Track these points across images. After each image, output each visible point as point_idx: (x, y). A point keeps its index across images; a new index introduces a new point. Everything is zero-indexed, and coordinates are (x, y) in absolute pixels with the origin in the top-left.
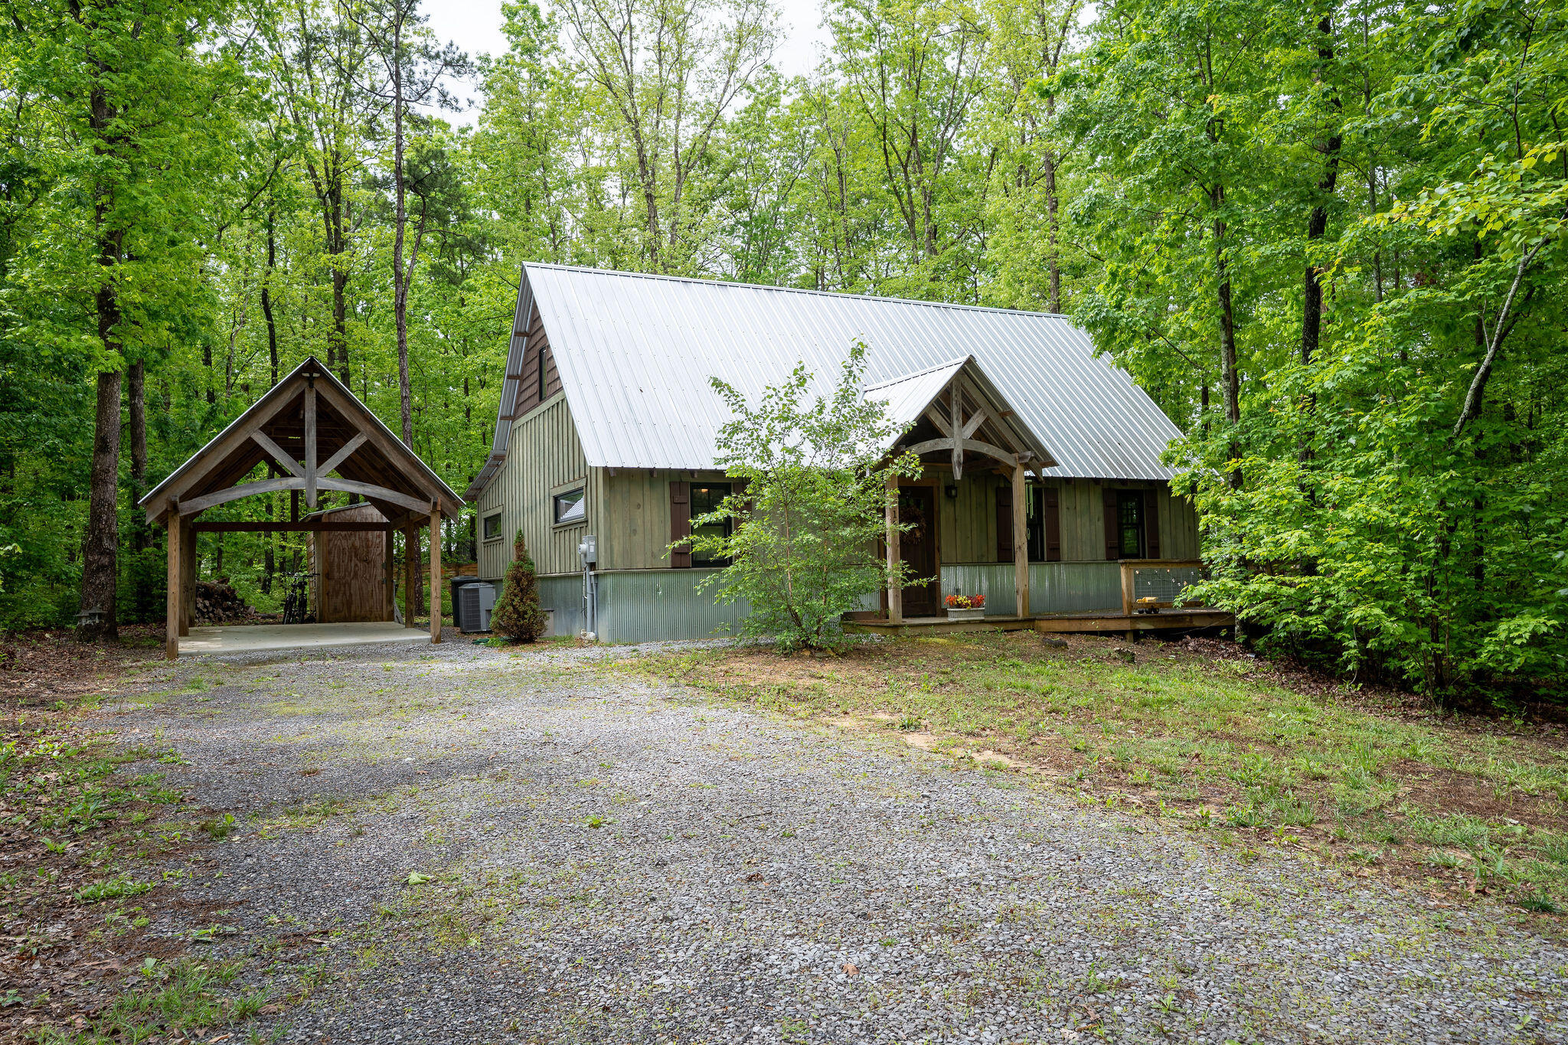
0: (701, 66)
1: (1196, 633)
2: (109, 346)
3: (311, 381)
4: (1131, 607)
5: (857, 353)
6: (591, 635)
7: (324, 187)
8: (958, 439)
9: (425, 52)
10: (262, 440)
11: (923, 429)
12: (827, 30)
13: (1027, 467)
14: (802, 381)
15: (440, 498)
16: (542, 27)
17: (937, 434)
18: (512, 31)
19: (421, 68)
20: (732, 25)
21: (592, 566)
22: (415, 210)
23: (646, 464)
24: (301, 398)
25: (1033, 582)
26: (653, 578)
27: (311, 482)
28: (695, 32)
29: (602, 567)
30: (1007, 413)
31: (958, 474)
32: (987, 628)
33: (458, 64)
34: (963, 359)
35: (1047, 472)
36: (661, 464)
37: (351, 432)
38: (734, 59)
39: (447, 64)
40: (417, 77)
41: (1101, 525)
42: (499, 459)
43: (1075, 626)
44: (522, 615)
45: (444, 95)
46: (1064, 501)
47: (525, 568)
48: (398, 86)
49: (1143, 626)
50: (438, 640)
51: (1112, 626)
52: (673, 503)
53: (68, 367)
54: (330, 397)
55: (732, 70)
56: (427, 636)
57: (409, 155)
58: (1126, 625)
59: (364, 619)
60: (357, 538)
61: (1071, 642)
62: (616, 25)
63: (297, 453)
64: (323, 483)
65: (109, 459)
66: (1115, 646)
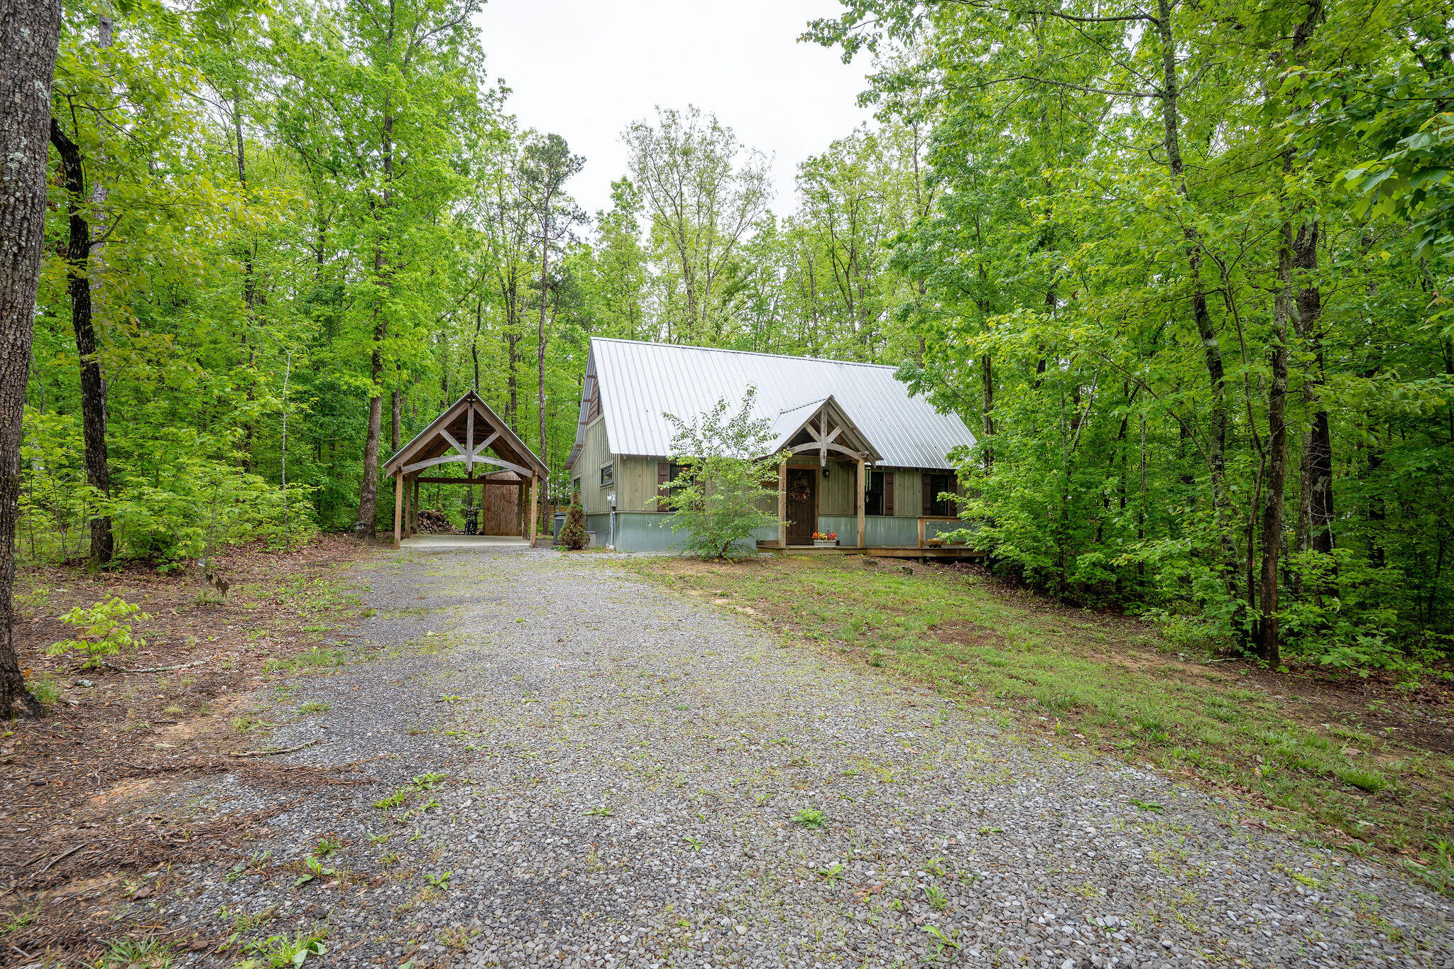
0: (725, 214)
1: (961, 560)
2: (376, 383)
3: (471, 403)
4: (922, 543)
5: (750, 393)
6: (612, 547)
7: (507, 286)
8: (824, 442)
9: (564, 212)
10: (445, 435)
11: (802, 436)
12: (800, 193)
13: (866, 460)
14: (723, 407)
15: (537, 469)
16: (634, 194)
17: (810, 439)
18: (618, 197)
19: (560, 220)
20: (743, 191)
21: (614, 508)
22: (553, 301)
23: (643, 453)
24: (466, 411)
25: (869, 527)
26: (646, 517)
27: (469, 457)
28: (721, 194)
29: (619, 508)
30: (853, 429)
31: (823, 463)
32: (837, 552)
33: (582, 218)
34: (827, 396)
35: (878, 463)
36: (652, 453)
37: (492, 431)
38: (744, 210)
39: (574, 218)
40: (558, 225)
41: (920, 495)
42: (580, 446)
43: (890, 553)
44: (574, 534)
45: (572, 235)
46: (897, 480)
47: (578, 508)
48: (546, 231)
49: (929, 555)
50: (534, 546)
51: (911, 554)
52: (660, 475)
53: (361, 393)
54: (481, 412)
55: (742, 217)
56: (527, 544)
57: (550, 269)
58: (919, 554)
59: (507, 534)
60: (505, 489)
61: (883, 562)
62: (673, 193)
63: (462, 440)
64: (476, 458)
65: (374, 443)
66: (901, 565)
